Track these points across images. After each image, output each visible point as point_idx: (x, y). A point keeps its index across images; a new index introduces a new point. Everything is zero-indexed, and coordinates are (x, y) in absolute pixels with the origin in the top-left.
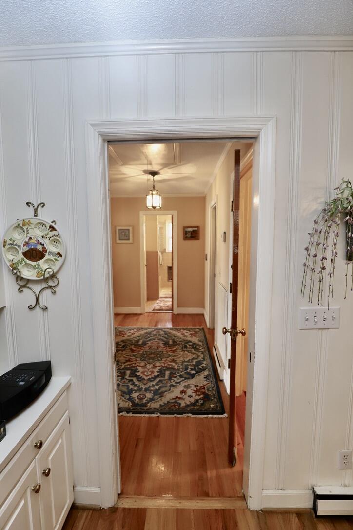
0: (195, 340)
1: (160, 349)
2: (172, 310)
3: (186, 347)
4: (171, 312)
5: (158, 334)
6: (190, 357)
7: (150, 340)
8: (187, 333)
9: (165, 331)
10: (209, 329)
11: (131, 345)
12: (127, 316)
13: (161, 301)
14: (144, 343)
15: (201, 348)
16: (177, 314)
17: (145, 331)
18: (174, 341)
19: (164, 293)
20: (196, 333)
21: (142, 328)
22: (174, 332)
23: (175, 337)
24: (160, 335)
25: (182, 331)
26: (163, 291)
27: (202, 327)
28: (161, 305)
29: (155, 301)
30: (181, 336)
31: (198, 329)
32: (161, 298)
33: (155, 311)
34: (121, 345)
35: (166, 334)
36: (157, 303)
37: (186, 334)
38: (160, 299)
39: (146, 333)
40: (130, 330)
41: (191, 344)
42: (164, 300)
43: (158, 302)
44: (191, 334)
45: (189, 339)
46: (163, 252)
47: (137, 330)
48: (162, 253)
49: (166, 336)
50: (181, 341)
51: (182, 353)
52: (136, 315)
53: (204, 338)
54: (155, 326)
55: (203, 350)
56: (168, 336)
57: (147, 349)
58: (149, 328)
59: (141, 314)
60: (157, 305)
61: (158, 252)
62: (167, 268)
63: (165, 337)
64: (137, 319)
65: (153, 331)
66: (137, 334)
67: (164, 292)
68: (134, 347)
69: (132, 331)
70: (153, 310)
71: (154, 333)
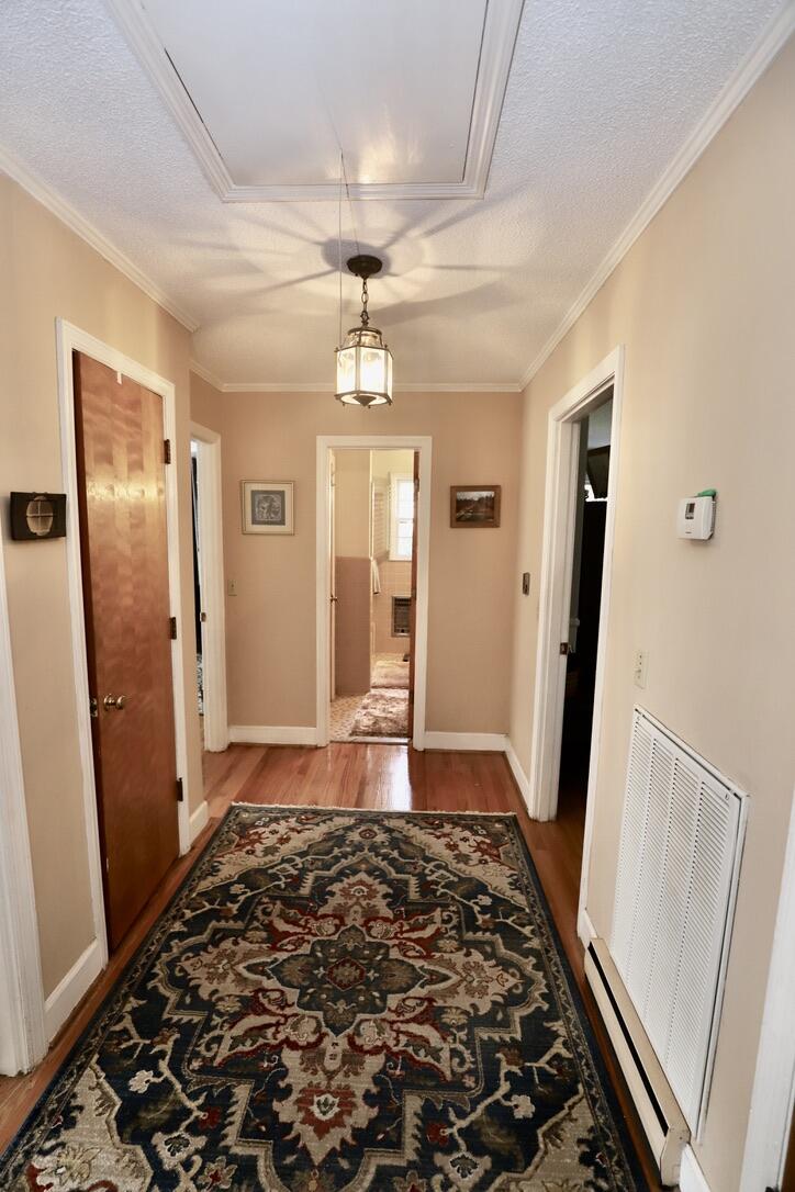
0: (497, 877)
1: (378, 928)
2: (410, 735)
3: (470, 922)
4: (406, 740)
5: (367, 844)
6: (496, 991)
7: (342, 874)
8: (465, 840)
9: (389, 830)
10: (535, 821)
11: (273, 899)
12: (274, 752)
13: (376, 699)
14: (321, 892)
15: (527, 931)
16: (425, 751)
17: (324, 828)
18: (426, 887)
19: (384, 671)
20: (497, 841)
21: (316, 813)
22: (420, 836)
23: (428, 860)
24: (374, 848)
25: (447, 828)
26: (380, 663)
27: (510, 814)
28: (377, 713)
29: (357, 699)
30: (447, 855)
31: (500, 820)
32: (375, 687)
33: (360, 739)
34: (234, 899)
35: (394, 844)
36: (365, 708)
37: (464, 848)
38: (373, 691)
39: (329, 836)
40: (276, 820)
41: (487, 901)
42: (382, 697)
43: (366, 701)
44: (478, 848)
45: (477, 872)
46: (383, 558)
47: (299, 821)
48: (379, 562)
49: (395, 854)
50: (449, 885)
51: (459, 958)
52: (299, 749)
53: (526, 872)
54: (357, 805)
55: (535, 943)
56: (402, 854)
57: (329, 926)
58: (339, 814)
59: (316, 748)
60: (362, 714)
61: (369, 561)
62: (390, 601)
63: (392, 862)
64: (303, 771)
65: (349, 828)
66: (298, 842)
67: (384, 667)
68: (282, 915)
69: (282, 827)
70: (354, 733)
71: (355, 836)
